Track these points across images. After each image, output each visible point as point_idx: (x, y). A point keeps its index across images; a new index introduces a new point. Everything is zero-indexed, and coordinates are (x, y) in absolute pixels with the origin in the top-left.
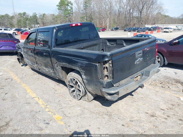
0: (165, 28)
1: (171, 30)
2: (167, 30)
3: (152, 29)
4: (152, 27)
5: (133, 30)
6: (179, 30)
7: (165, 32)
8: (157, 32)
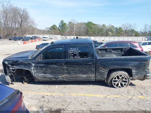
0: (44, 38)
1: (48, 39)
2: (45, 39)
3: (33, 38)
4: (33, 37)
5: (18, 39)
6: (51, 38)
7: (44, 40)
8: (39, 40)
